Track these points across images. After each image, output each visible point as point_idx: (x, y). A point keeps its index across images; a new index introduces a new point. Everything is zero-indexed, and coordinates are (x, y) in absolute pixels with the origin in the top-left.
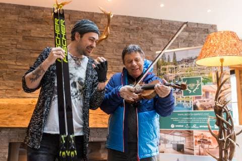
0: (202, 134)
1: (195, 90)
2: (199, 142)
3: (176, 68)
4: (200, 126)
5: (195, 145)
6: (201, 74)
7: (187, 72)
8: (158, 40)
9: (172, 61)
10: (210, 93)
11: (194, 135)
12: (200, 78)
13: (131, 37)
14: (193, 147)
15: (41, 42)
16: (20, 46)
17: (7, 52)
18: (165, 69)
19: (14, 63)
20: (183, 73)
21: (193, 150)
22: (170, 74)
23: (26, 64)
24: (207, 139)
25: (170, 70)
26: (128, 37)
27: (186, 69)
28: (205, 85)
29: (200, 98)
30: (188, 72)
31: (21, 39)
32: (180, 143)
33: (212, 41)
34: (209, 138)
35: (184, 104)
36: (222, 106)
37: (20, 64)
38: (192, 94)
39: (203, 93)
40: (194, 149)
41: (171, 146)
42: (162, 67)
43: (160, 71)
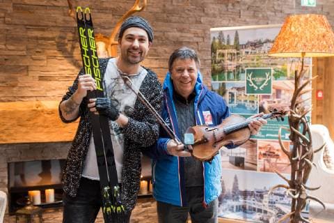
0: (269, 145)
1: (262, 86)
2: (265, 154)
3: (238, 54)
4: (267, 135)
5: (259, 159)
6: (272, 64)
7: (253, 60)
8: (211, 6)
9: (232, 43)
10: (283, 92)
11: (258, 145)
12: (270, 70)
14: (256, 161)
15: (42, 12)
16: (9, 19)
18: (223, 55)
19: (3, 47)
20: (247, 61)
21: (256, 165)
22: (229, 62)
23: (22, 48)
24: (274, 151)
25: (229, 56)
26: (170, 3)
27: (252, 56)
28: (276, 79)
29: (269, 97)
30: (255, 61)
31: (10, 9)
32: (238, 155)
34: (278, 150)
35: (247, 104)
36: (300, 117)
37: (12, 47)
38: (259, 91)
39: (273, 91)
40: (258, 163)
41: (228, 159)
42: (218, 51)
43: (215, 57)
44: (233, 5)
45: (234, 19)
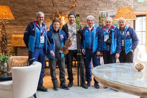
8: (101, 4)
12: (118, 25)
13: (88, 3)
17: (31, 14)
31: (37, 7)
33: (120, 11)
42: (101, 19)
43: (100, 21)
44: (109, 3)
45: (109, 8)
